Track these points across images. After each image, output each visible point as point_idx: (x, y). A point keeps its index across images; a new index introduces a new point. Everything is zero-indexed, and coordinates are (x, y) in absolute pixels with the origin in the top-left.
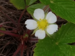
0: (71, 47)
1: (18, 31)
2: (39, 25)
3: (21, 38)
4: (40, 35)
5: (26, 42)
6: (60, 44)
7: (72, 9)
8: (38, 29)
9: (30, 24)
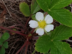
0: (62, 43)
1: (25, 32)
2: (40, 25)
3: (27, 37)
4: (40, 32)
5: (30, 39)
6: (54, 40)
7: (64, 15)
8: (39, 28)
9: (32, 24)
